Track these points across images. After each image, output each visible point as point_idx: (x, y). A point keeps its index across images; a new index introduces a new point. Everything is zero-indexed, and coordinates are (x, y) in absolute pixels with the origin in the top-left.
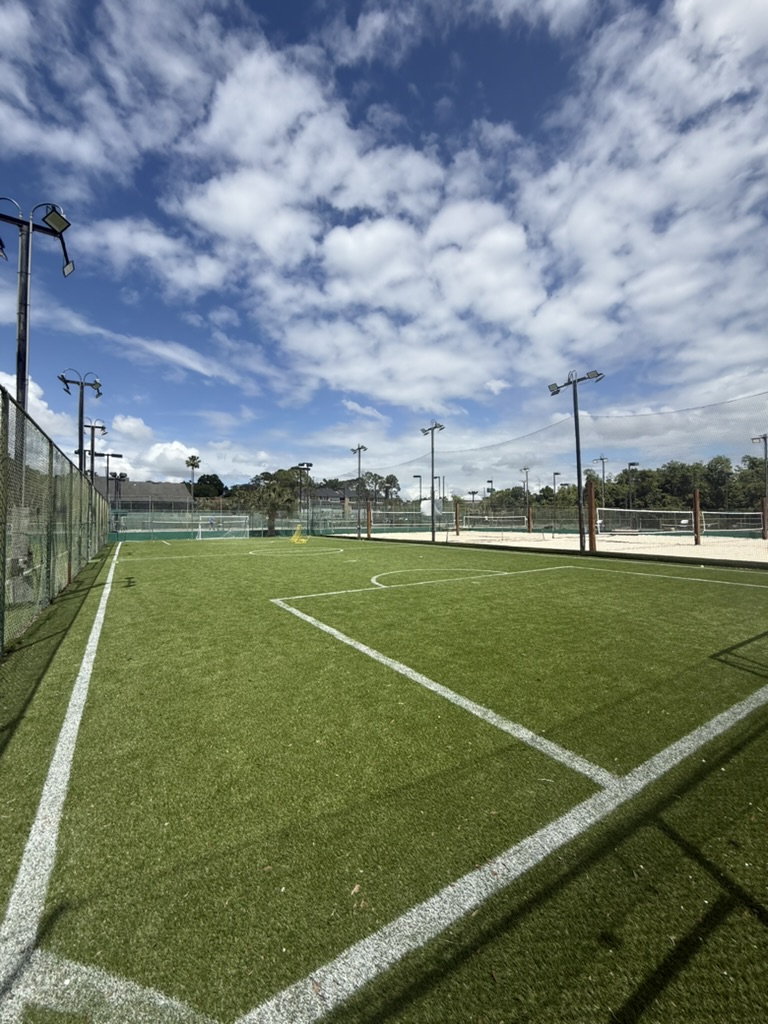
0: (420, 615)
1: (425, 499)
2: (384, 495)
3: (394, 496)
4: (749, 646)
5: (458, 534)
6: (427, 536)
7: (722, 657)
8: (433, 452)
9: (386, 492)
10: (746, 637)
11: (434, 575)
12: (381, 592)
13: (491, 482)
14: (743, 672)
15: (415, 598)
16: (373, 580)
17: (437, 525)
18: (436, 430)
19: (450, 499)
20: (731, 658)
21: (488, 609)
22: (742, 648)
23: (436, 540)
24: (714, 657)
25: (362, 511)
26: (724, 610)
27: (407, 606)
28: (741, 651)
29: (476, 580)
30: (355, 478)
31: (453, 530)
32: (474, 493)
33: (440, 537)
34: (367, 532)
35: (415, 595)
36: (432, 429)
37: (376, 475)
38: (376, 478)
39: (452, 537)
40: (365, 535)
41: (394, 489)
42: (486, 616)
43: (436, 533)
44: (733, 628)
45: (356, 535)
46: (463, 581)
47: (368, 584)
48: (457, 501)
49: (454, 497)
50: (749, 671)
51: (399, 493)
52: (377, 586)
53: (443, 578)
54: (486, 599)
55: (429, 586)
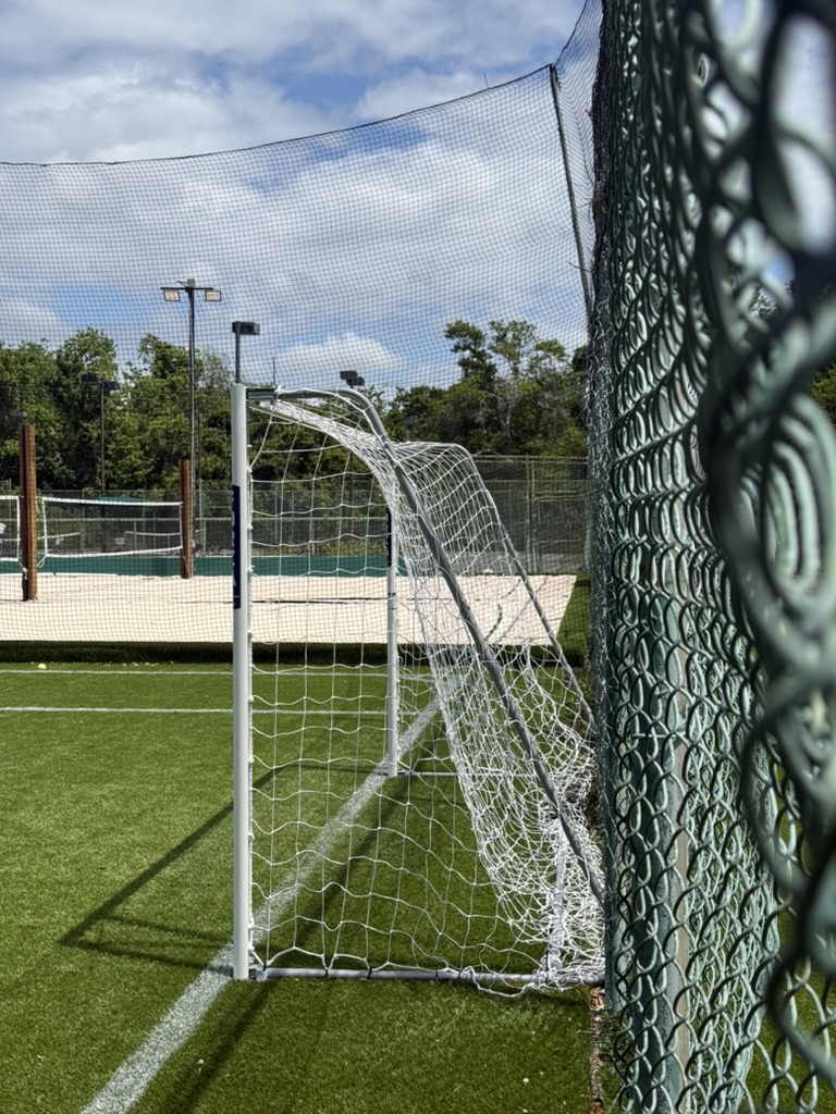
4: (152, 884)
7: (91, 936)
10: (146, 861)
14: (137, 965)
20: (111, 929)
22: (137, 896)
24: (72, 939)
26: (96, 793)
28: (135, 905)
44: (118, 840)
50: (152, 958)
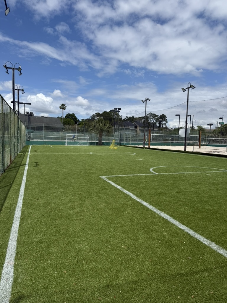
0: (176, 190)
1: (181, 128)
2: (158, 125)
3: (164, 126)
5: (200, 148)
6: (182, 148)
8: (188, 101)
9: (160, 124)
11: (184, 169)
12: (155, 176)
13: (222, 118)
15: (174, 181)
16: (151, 170)
17: (188, 142)
18: (190, 89)
19: (196, 128)
21: (215, 190)
23: (187, 150)
25: (146, 133)
27: (169, 184)
29: (209, 174)
30: (143, 116)
31: (197, 145)
32: (211, 125)
33: (189, 149)
34: (149, 145)
35: (173, 179)
36: (188, 88)
37: (154, 114)
38: (154, 116)
39: (196, 149)
40: (147, 146)
41: (164, 122)
42: (213, 194)
43: (187, 147)
45: (143, 146)
46: (201, 173)
47: (148, 172)
48: (201, 129)
49: (199, 127)
51: (167, 125)
52: (153, 173)
53: (190, 171)
54: (214, 184)
55: (181, 175)
